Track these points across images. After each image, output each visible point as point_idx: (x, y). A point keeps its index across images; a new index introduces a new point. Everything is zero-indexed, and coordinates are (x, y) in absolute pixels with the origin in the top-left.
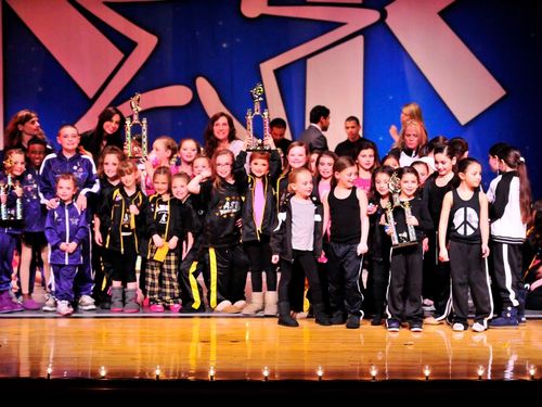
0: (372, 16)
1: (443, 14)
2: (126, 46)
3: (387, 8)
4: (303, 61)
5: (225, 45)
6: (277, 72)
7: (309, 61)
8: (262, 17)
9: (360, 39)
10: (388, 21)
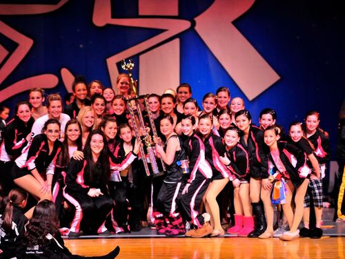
0: (185, 25)
2: (11, 46)
3: (196, 19)
4: (137, 56)
5: (81, 46)
6: (118, 64)
7: (141, 57)
8: (108, 25)
9: (177, 41)
10: (196, 28)
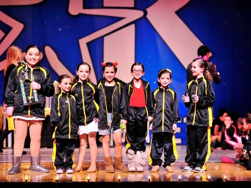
1: (178, 13)
4: (102, 38)
5: (60, 29)
6: (88, 44)
7: (105, 38)
8: (80, 14)
9: (133, 26)
10: (148, 16)
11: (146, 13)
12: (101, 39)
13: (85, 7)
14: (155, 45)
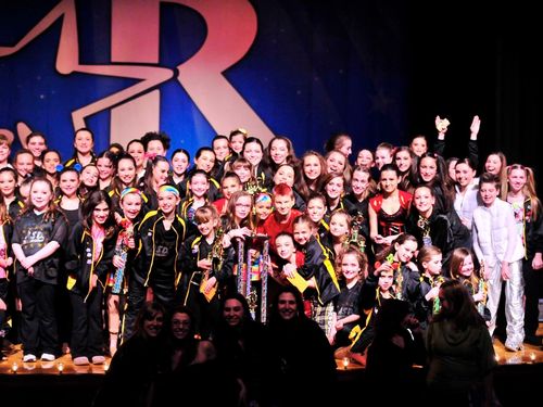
0: (166, 74)
1: (225, 73)
3: (179, 67)
6: (86, 119)
7: (113, 111)
8: (74, 73)
9: (157, 92)
10: (179, 78)
11: (176, 73)
12: (107, 111)
13: (81, 62)
14: (190, 122)
